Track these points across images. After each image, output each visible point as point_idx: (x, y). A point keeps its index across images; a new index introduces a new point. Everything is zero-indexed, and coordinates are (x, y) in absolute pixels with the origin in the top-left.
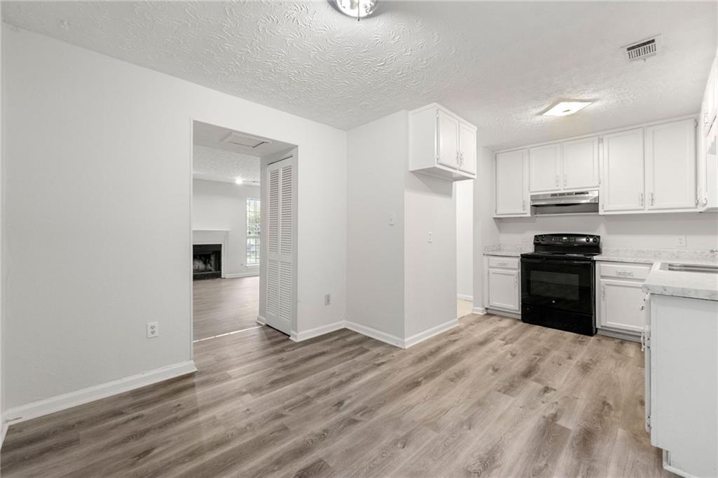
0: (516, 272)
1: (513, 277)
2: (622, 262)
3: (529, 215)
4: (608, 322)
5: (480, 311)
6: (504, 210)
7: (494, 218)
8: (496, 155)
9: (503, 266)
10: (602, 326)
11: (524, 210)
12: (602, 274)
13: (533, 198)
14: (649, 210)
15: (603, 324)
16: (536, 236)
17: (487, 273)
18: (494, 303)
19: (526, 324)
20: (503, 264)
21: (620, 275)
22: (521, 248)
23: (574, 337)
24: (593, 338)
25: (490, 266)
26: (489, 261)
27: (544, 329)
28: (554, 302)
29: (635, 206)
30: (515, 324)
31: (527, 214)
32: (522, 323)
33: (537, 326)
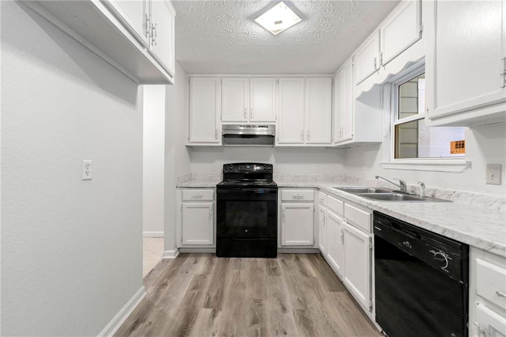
0: (211, 204)
1: (208, 210)
2: (297, 187)
3: (221, 144)
4: (287, 242)
5: (172, 255)
6: (197, 139)
7: (187, 146)
8: (189, 78)
9: (198, 199)
10: (282, 246)
11: (216, 139)
12: (283, 199)
13: (226, 127)
14: (307, 144)
15: (283, 244)
16: (224, 165)
17: (179, 208)
18: (188, 241)
19: (221, 259)
20: (197, 197)
21: (295, 198)
22: (211, 178)
23: (267, 266)
24: (278, 260)
25: (184, 199)
26: (182, 193)
27: (239, 261)
28: (246, 231)
29: (298, 140)
30: (211, 263)
31: (218, 143)
32: (217, 258)
33: (232, 259)
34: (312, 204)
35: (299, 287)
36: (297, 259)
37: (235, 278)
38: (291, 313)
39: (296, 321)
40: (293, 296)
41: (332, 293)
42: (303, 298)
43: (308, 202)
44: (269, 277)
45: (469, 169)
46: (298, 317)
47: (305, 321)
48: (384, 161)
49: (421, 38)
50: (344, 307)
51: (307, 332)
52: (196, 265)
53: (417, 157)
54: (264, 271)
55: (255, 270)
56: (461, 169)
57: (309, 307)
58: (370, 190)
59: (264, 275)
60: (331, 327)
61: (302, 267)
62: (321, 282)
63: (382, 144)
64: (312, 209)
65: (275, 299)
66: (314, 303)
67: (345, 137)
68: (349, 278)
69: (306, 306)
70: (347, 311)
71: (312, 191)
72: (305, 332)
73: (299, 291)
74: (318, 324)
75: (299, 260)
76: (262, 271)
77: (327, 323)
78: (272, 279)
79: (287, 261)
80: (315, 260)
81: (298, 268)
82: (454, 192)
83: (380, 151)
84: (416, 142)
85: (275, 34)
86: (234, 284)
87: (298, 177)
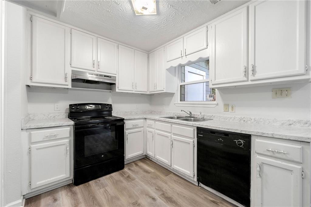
0: (67, 140)
2: (135, 119)
3: (70, 87)
4: (129, 156)
7: (26, 86)
8: (31, 15)
9: (52, 138)
10: (126, 159)
11: (66, 81)
12: (127, 128)
14: (135, 91)
16: (71, 105)
17: (27, 151)
18: (38, 183)
19: (81, 186)
20: (51, 136)
21: (134, 126)
22: (54, 117)
23: (122, 176)
24: (126, 169)
25: (33, 141)
26: (30, 136)
27: (98, 181)
28: (103, 156)
29: (131, 88)
30: (74, 194)
31: (68, 85)
32: (76, 187)
33: (91, 182)
34: (143, 128)
35: (150, 181)
36: (136, 165)
37: (106, 195)
38: (159, 199)
39: (165, 202)
40: (152, 188)
41: (167, 177)
42: (157, 187)
43: (140, 127)
44: (129, 183)
45: (217, 106)
46: (164, 199)
47: (169, 199)
48: (176, 103)
49: (207, 48)
50: (177, 182)
51: (174, 205)
52: (58, 202)
53: (184, 101)
54: (123, 181)
55: (116, 183)
56: (214, 106)
57: (164, 190)
58: (174, 117)
59: (125, 183)
60: (181, 195)
61: (143, 169)
62: (158, 173)
63: (175, 94)
64: (142, 132)
65: (144, 196)
66: (165, 187)
67: (158, 89)
68: (176, 165)
69: (163, 191)
70: (180, 183)
71: (142, 120)
72: (173, 205)
73: (152, 184)
74: (175, 197)
75: (138, 165)
76: (122, 182)
77: (178, 194)
78: (132, 184)
79: (132, 169)
80: (146, 162)
81: (141, 170)
82: (213, 115)
83: (174, 98)
84: (184, 94)
85: (136, 15)
86: (108, 200)
87: (127, 112)
